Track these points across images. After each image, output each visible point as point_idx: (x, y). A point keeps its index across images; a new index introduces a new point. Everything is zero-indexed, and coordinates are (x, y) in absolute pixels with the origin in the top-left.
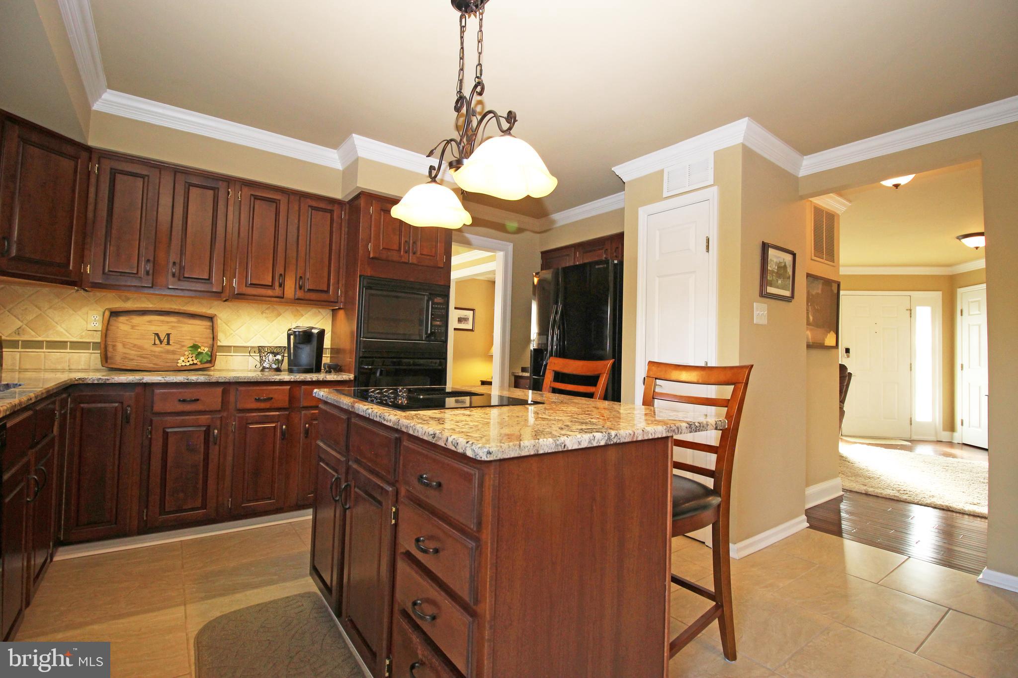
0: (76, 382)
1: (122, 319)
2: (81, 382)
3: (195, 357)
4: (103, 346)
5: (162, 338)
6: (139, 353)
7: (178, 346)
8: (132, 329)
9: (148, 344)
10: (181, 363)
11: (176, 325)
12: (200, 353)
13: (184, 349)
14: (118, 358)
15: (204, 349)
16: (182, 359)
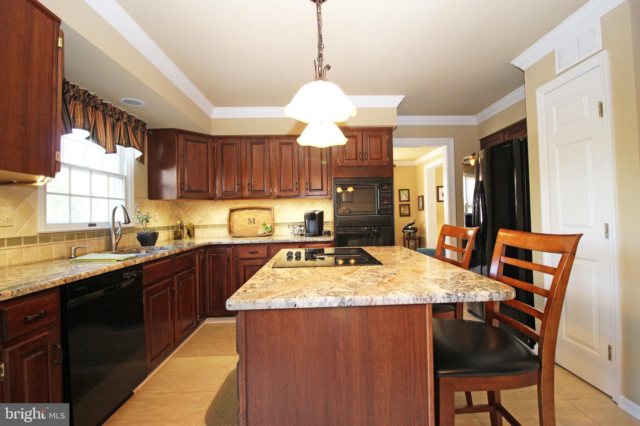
0: (208, 244)
1: (235, 213)
2: (210, 244)
3: (265, 229)
4: (228, 226)
5: (252, 221)
6: (243, 228)
7: (258, 224)
8: (240, 217)
9: (246, 223)
10: (259, 233)
11: (257, 214)
12: (267, 228)
13: (261, 225)
14: (235, 231)
15: (268, 225)
16: (260, 230)
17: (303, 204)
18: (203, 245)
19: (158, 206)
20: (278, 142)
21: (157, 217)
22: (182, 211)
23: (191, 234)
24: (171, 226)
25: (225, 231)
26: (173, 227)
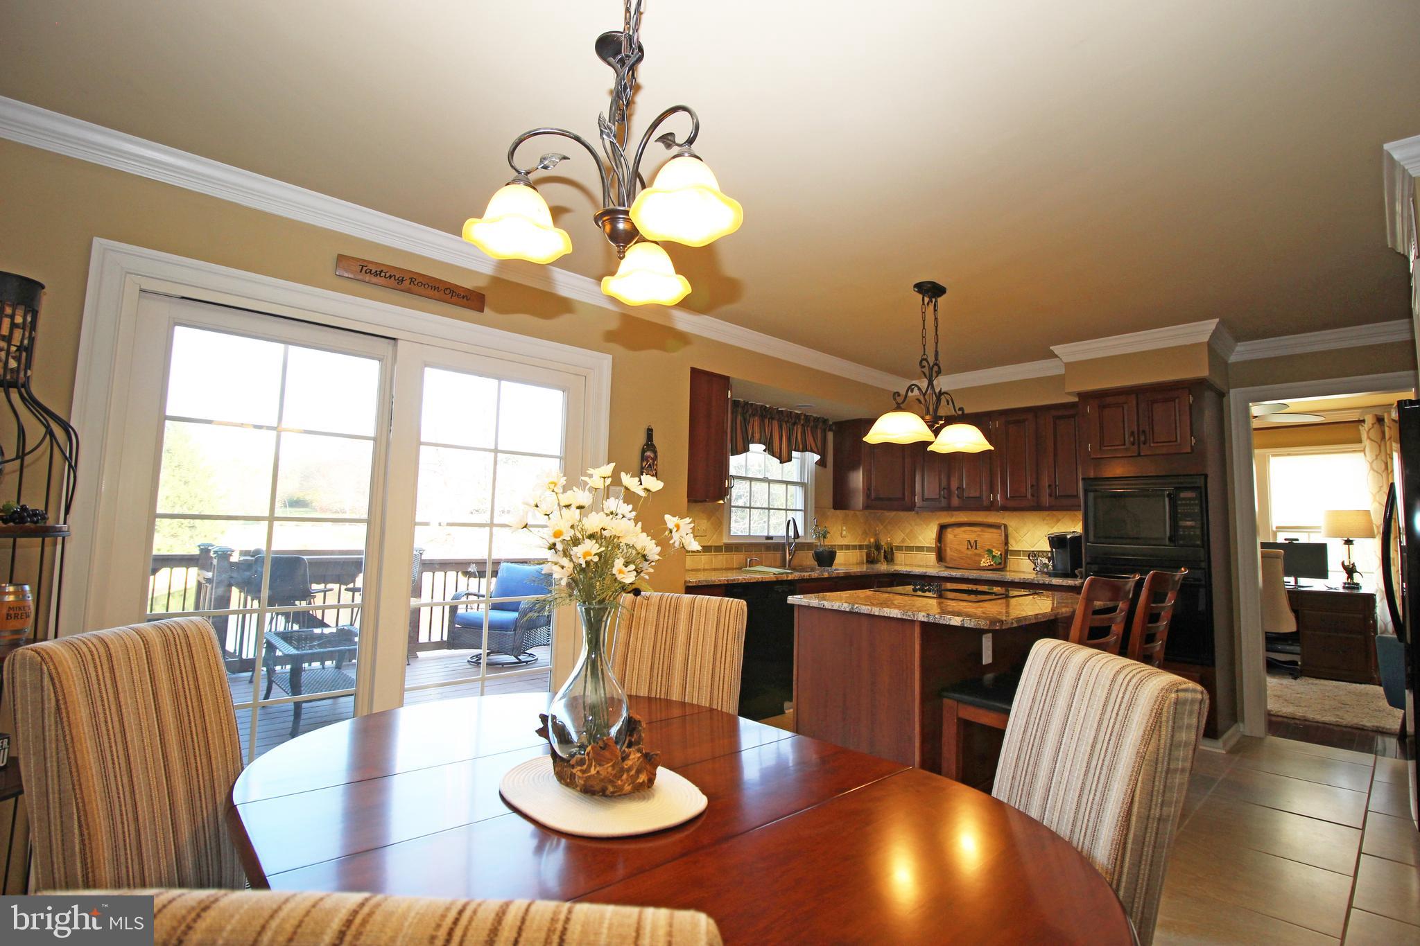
1: (949, 530)
3: (993, 559)
4: (937, 550)
5: (972, 544)
6: (959, 555)
7: (982, 551)
8: (954, 537)
9: (963, 548)
10: (982, 564)
11: (980, 533)
12: (994, 557)
13: (985, 553)
14: (948, 559)
15: (997, 553)
16: (983, 560)
17: (1058, 521)
19: (845, 521)
20: (1003, 419)
21: (844, 533)
22: (880, 525)
23: (889, 558)
24: (866, 545)
25: (932, 557)
26: (868, 547)
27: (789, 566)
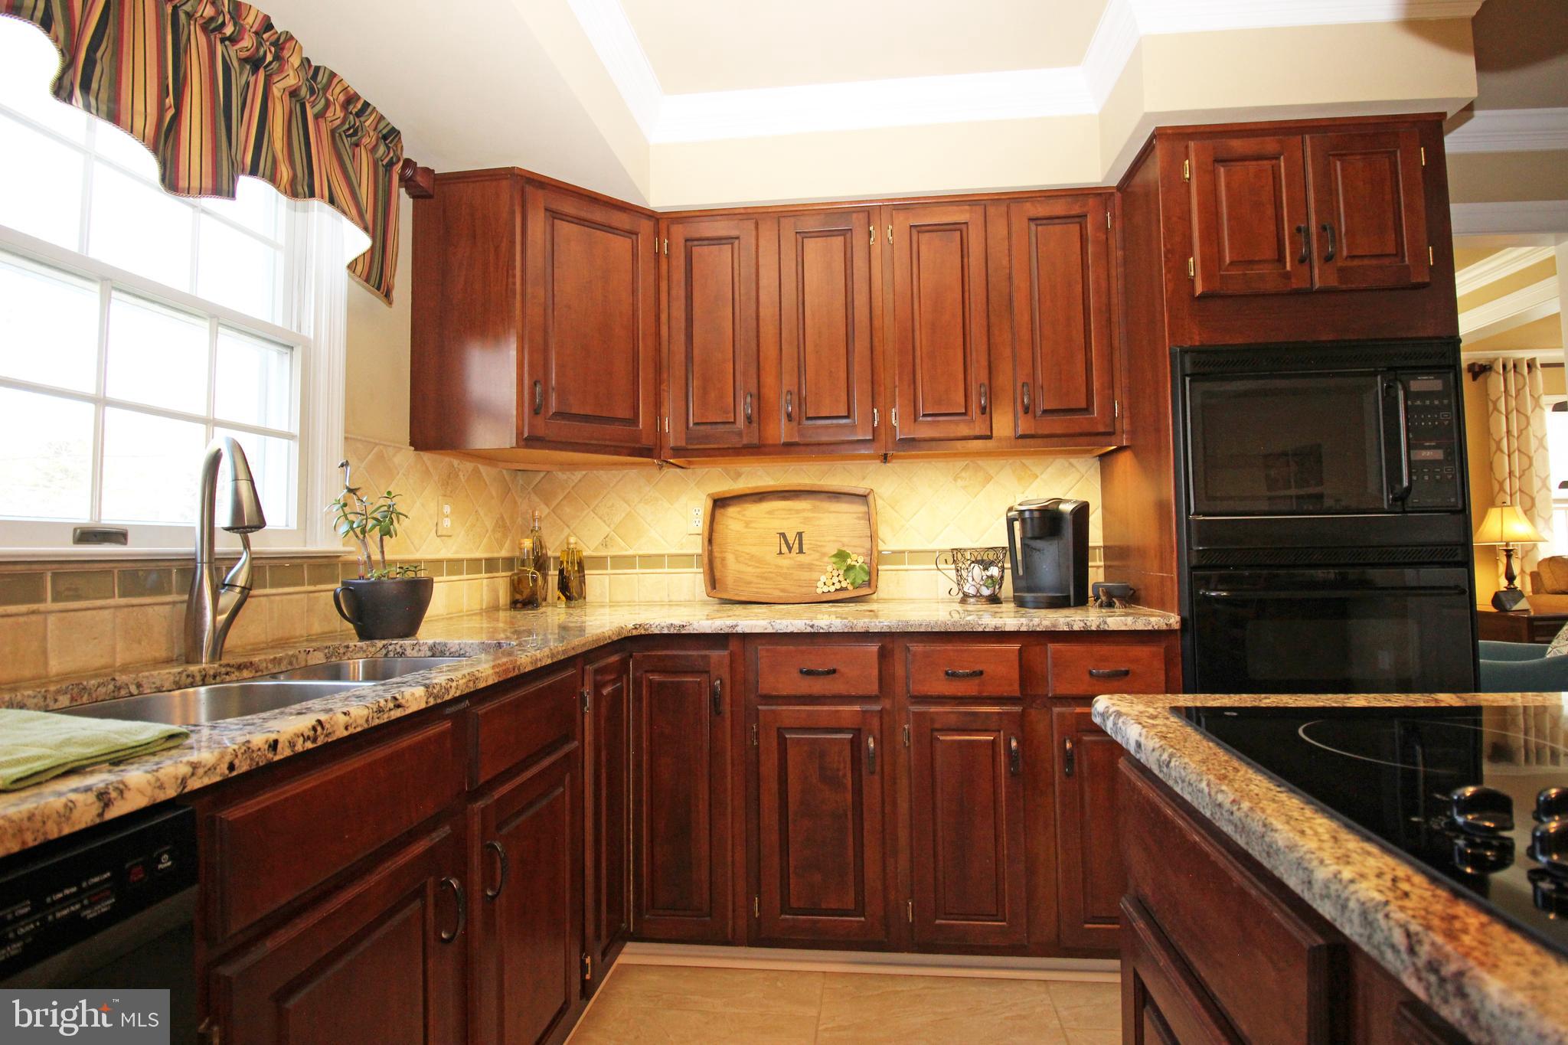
0: (635, 633)
1: (732, 511)
2: (643, 632)
3: (844, 575)
4: (706, 560)
5: (791, 542)
6: (758, 570)
7: (816, 555)
8: (746, 527)
9: (769, 551)
10: (821, 588)
11: (810, 515)
12: (850, 568)
13: (826, 559)
14: (730, 580)
15: (858, 560)
16: (823, 578)
17: (988, 479)
18: (615, 638)
19: (448, 484)
20: (903, 221)
21: (447, 522)
22: (543, 506)
23: (571, 589)
24: (505, 559)
25: (694, 580)
26: (509, 562)
27: (218, 651)
